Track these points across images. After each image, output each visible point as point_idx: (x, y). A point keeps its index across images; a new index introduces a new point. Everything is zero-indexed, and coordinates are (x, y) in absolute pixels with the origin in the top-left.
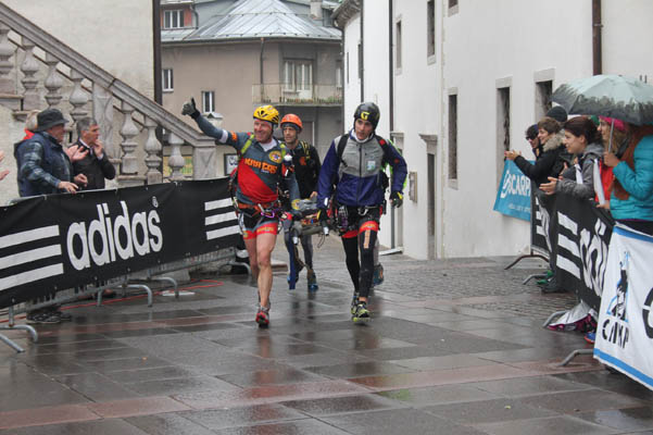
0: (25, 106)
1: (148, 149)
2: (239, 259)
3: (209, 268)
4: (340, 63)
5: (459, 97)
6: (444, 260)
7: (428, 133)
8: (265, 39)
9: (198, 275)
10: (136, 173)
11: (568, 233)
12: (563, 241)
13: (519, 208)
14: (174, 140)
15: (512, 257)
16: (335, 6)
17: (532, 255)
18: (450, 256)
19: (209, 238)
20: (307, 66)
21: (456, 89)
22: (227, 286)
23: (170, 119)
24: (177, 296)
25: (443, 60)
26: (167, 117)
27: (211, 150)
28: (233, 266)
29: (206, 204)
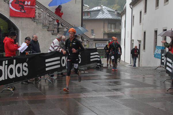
0: (54, 32)
2: (98, 65)
3: (91, 67)
4: (120, 24)
5: (146, 32)
6: (141, 67)
7: (139, 40)
8: (105, 19)
9: (89, 68)
11: (169, 62)
12: (168, 64)
13: (159, 56)
14: (85, 40)
15: (156, 67)
16: (120, 12)
17: (161, 67)
18: (143, 66)
19: (91, 61)
20: (114, 25)
21: (146, 30)
22: (95, 71)
23: (84, 35)
24: (84, 72)
25: (143, 24)
27: (92, 42)
28: (96, 67)
29: (91, 53)
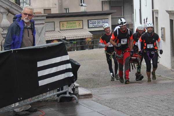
1: (2, 26)
7: (170, 10)
19: (40, 85)
23: (15, 8)
26: (13, 6)
27: (42, 26)
29: (38, 63)
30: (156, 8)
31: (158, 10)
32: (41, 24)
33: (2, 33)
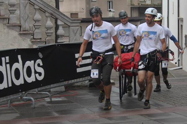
10: (41, 39)
29: (76, 55)
30: (181, 16)
31: (183, 19)
32: (77, 26)
33: (47, 32)
